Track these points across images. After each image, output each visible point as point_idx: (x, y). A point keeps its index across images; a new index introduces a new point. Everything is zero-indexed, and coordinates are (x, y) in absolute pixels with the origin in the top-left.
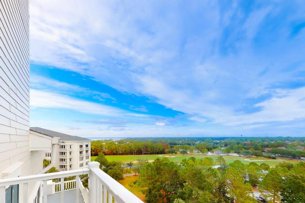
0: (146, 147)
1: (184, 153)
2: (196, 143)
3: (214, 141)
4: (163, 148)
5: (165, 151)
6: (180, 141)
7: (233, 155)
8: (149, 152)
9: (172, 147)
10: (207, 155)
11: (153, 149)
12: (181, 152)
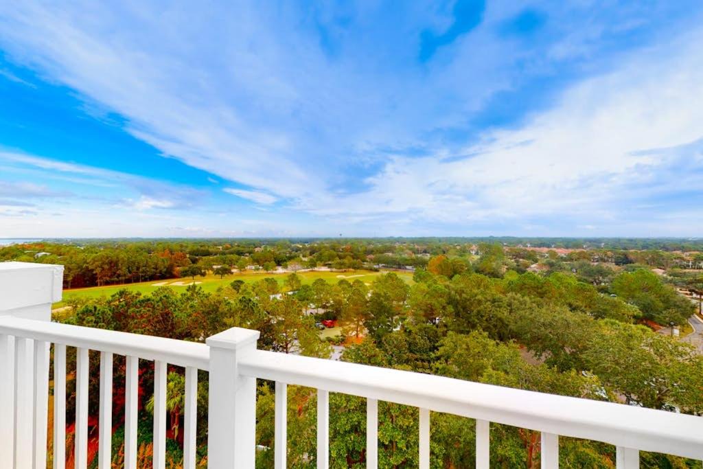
0: (113, 264)
1: (224, 272)
2: (256, 250)
3: (293, 245)
4: (167, 264)
5: (175, 273)
6: (221, 247)
7: (320, 270)
8: (120, 278)
9: (194, 261)
10: (275, 274)
11: (135, 268)
12: (217, 272)
